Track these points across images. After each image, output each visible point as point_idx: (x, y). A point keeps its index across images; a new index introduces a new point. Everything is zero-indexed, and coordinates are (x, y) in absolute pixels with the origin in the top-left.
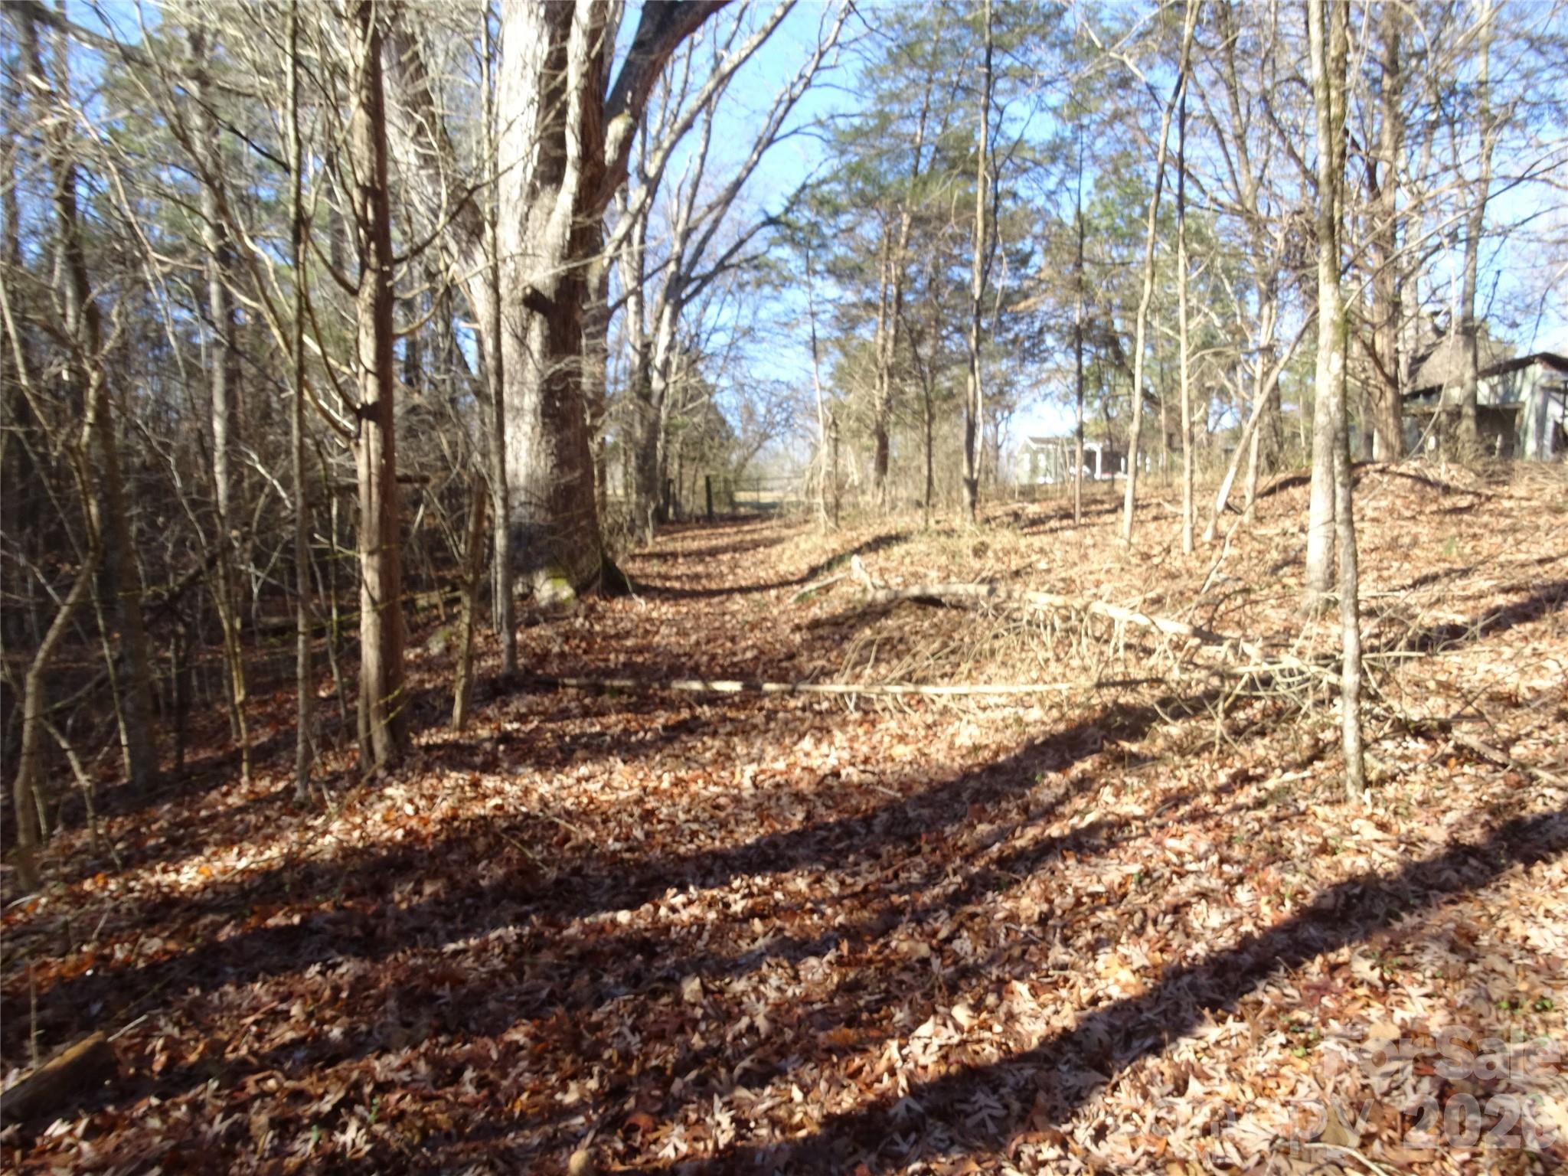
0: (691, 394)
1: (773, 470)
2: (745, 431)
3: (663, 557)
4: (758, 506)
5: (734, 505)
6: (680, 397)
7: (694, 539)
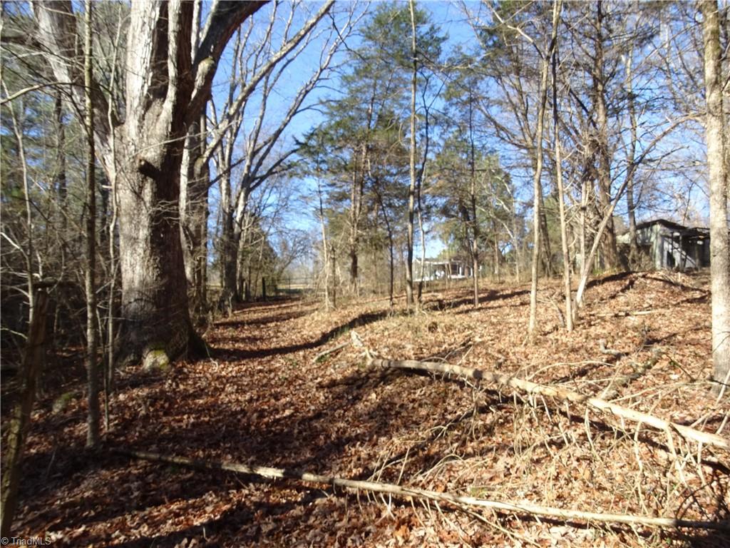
0: (255, 237)
1: (296, 274)
2: (282, 255)
3: (235, 325)
4: (290, 292)
5: (277, 291)
6: (250, 237)
7: (255, 312)
